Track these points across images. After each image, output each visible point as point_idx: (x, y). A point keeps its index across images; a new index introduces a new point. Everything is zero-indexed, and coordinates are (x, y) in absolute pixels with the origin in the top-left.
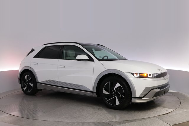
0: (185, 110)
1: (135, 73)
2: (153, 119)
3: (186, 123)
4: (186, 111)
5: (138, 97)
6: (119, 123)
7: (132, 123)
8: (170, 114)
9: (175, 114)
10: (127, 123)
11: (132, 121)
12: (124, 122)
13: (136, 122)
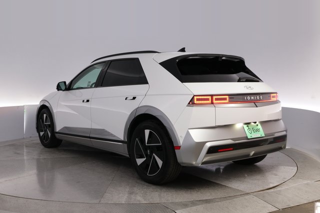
0: (306, 182)
2: (247, 197)
3: (307, 205)
4: (307, 184)
6: (185, 205)
7: (208, 205)
8: (278, 189)
9: (288, 189)
12: (194, 203)
13: (215, 204)
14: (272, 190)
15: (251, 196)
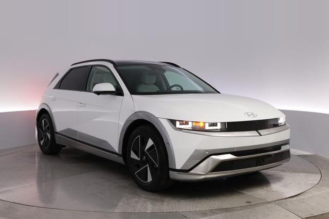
1: (179, 121)
2: (268, 205)
5: (179, 168)
7: (228, 214)
8: (301, 197)
9: (311, 197)
10: (218, 214)
11: (227, 210)
12: (213, 212)
14: (295, 198)
15: (273, 205)
